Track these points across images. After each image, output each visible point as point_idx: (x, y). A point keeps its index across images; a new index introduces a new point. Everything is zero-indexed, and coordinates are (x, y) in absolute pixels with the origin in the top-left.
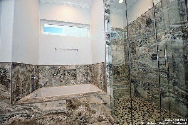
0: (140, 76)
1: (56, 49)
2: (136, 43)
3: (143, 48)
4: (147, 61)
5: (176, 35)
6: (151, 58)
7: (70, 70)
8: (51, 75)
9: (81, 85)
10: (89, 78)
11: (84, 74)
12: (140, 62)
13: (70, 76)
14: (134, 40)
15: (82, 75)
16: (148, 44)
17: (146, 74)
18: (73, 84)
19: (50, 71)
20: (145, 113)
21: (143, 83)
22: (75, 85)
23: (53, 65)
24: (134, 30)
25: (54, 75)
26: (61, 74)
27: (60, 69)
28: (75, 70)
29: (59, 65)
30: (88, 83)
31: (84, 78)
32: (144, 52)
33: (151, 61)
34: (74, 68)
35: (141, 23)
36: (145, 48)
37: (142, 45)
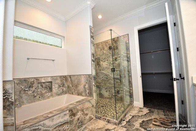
0: (103, 82)
1: (28, 59)
2: (101, 59)
3: (106, 63)
4: (108, 72)
5: (125, 59)
6: (111, 71)
7: (44, 83)
8: (21, 91)
9: (57, 97)
10: (64, 88)
11: (60, 85)
12: (103, 73)
13: (44, 90)
14: (98, 56)
15: (58, 86)
16: (109, 61)
17: (108, 81)
18: (48, 98)
19: (19, 86)
20: (112, 107)
21: (106, 87)
22: (51, 99)
23: (23, 78)
24: (99, 49)
25: (25, 91)
26: (34, 88)
27: (33, 82)
28: (51, 82)
29: (32, 78)
30: (64, 94)
31: (60, 89)
32: (106, 66)
33: (111, 72)
34: (49, 80)
35: (104, 46)
36: (107, 63)
37: (105, 61)
